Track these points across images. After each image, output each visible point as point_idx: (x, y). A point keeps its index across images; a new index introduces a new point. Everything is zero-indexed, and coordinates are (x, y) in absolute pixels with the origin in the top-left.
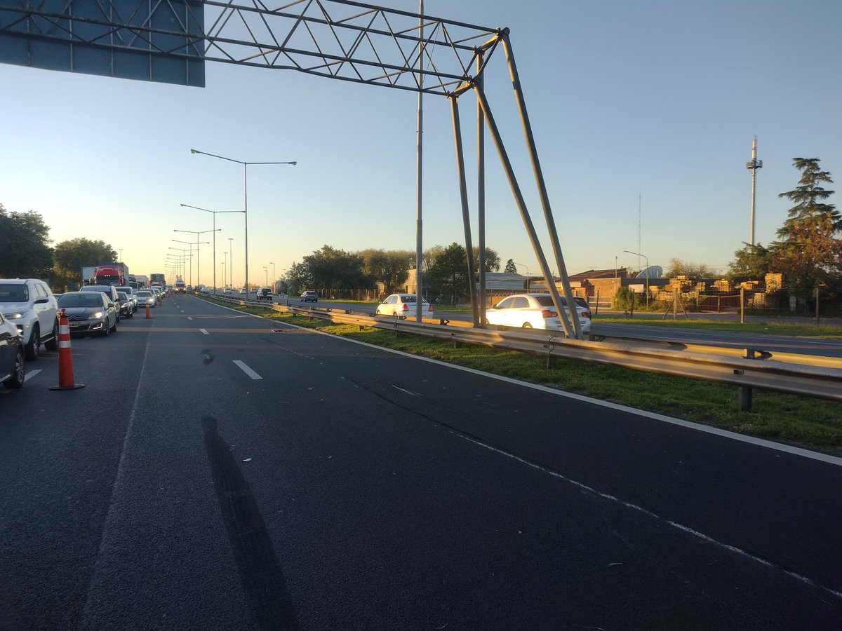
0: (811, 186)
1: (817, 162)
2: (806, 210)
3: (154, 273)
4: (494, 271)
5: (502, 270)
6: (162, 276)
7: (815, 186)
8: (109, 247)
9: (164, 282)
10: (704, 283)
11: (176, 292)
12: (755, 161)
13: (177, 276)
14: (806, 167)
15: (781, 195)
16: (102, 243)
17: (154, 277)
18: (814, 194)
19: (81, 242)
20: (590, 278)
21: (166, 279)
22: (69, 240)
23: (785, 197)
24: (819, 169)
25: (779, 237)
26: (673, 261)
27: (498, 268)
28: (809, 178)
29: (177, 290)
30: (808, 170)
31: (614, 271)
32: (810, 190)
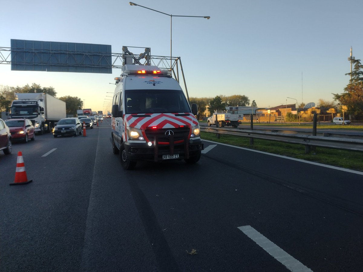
0: (358, 71)
1: (359, 61)
2: (356, 80)
3: (99, 111)
4: (247, 105)
5: (250, 105)
6: (101, 112)
7: (359, 71)
8: (80, 99)
9: (102, 114)
10: (320, 110)
11: (108, 118)
12: (351, 57)
13: (108, 111)
14: (356, 63)
15: (346, 74)
16: (77, 98)
17: (99, 112)
18: (359, 73)
19: (68, 97)
20: (279, 108)
21: (104, 113)
22: (63, 97)
23: (347, 75)
24: (361, 64)
25: (345, 91)
26: (320, 100)
27: (249, 105)
28: (357, 67)
29: (108, 117)
30: (356, 65)
31: (286, 105)
32: (357, 72)
